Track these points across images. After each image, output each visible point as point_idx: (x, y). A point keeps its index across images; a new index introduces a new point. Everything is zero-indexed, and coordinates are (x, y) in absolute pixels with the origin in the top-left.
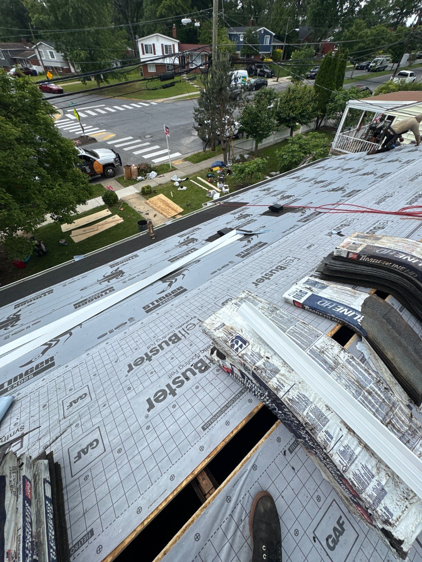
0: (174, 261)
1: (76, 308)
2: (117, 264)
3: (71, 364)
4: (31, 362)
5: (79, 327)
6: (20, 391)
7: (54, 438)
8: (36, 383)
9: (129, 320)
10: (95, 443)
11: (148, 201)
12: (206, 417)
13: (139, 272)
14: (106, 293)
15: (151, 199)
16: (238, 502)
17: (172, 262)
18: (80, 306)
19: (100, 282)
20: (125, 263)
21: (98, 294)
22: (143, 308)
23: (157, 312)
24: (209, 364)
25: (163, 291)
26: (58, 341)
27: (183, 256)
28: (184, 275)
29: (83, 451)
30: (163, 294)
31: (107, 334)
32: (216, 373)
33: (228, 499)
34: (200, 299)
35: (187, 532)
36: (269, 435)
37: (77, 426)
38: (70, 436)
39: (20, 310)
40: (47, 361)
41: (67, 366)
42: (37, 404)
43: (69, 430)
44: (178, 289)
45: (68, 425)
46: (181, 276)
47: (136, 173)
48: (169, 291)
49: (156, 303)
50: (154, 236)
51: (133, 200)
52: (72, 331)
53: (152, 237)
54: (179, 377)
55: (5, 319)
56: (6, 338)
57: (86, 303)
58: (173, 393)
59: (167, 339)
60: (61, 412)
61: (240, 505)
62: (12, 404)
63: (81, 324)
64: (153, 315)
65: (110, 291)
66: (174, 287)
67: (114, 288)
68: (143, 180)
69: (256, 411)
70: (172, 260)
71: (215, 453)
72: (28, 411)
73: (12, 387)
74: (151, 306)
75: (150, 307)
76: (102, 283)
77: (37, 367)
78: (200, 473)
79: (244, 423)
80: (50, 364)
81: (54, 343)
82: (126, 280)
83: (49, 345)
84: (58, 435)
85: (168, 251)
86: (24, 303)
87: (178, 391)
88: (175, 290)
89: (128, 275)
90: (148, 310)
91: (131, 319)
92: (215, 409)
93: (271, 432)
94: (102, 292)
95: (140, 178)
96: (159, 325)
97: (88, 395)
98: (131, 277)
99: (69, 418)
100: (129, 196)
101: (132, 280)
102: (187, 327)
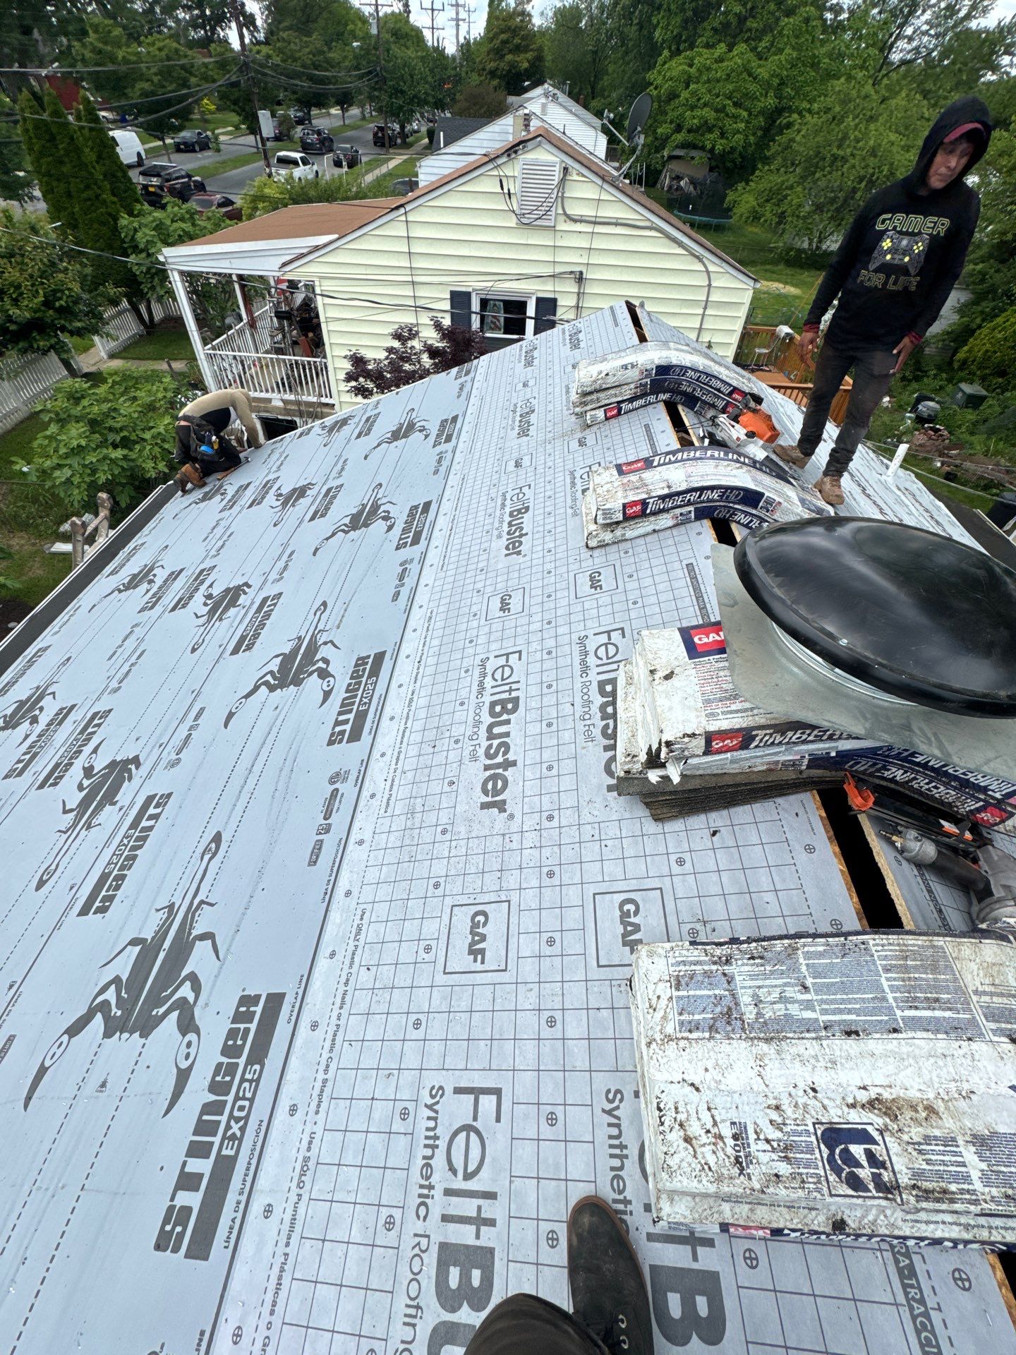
25: (183, 1076)
27: (132, 858)
28: (211, 937)
30: (197, 1094)
34: (380, 996)
48: (209, 1055)
49: (203, 1166)
66: (213, 1019)
74: (192, 1200)
75: (187, 1210)
88: (232, 1034)
96: (331, 1273)
102: (453, 1170)
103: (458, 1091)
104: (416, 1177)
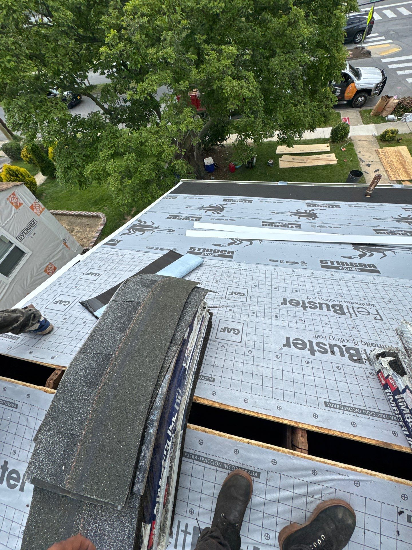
0: (381, 233)
1: (263, 225)
2: (315, 205)
3: (243, 266)
4: (219, 245)
5: (259, 242)
6: (208, 260)
7: (215, 306)
8: (218, 261)
9: (302, 262)
10: (236, 332)
11: (380, 150)
12: (335, 399)
13: (333, 224)
14: (292, 227)
15: (387, 148)
16: (321, 484)
17: (377, 233)
18: (266, 225)
19: (291, 214)
20: (322, 208)
21: (286, 224)
22: (320, 260)
23: (333, 273)
24: (364, 361)
25: (350, 258)
26: (241, 243)
27: (396, 234)
28: (385, 255)
29: (228, 329)
30: (349, 261)
31: (278, 261)
32: (368, 374)
33: (315, 472)
34: (392, 293)
35: (270, 450)
36: (397, 482)
37: (231, 310)
38: (224, 313)
39: (226, 204)
40: (229, 252)
41: (239, 265)
42: (213, 277)
43: (225, 308)
44: (369, 265)
45: (226, 305)
46: (381, 255)
47: (391, 109)
48: (358, 261)
49: (336, 264)
50: (370, 195)
51: (363, 142)
52: (253, 241)
53: (367, 194)
54: (325, 345)
55: (215, 205)
56: (211, 219)
57: (272, 226)
58: (313, 352)
59: (330, 304)
60: (225, 293)
61: (320, 487)
62: (201, 265)
63: (261, 240)
64: (328, 273)
65: (297, 227)
66: (365, 260)
67: (301, 227)
68: (393, 120)
69: (396, 448)
70: (379, 232)
71: (326, 432)
72: (207, 276)
73: (204, 254)
74: (329, 264)
75: (327, 263)
76: (292, 216)
77: (222, 251)
78: (303, 430)
79: (373, 443)
80: (229, 255)
81: (238, 242)
82: (317, 225)
83: (234, 242)
84: (218, 306)
85: (379, 219)
86: (230, 200)
87: (317, 354)
88: (364, 264)
89: (319, 222)
90: (324, 265)
91: (304, 263)
92: (347, 401)
93: (402, 483)
94: (289, 224)
95: (391, 116)
96: (328, 287)
97: (245, 296)
98: (323, 225)
99: (228, 301)
100: (362, 136)
101: (321, 228)
102: (358, 308)
103: (377, 311)
104: (352, 301)
